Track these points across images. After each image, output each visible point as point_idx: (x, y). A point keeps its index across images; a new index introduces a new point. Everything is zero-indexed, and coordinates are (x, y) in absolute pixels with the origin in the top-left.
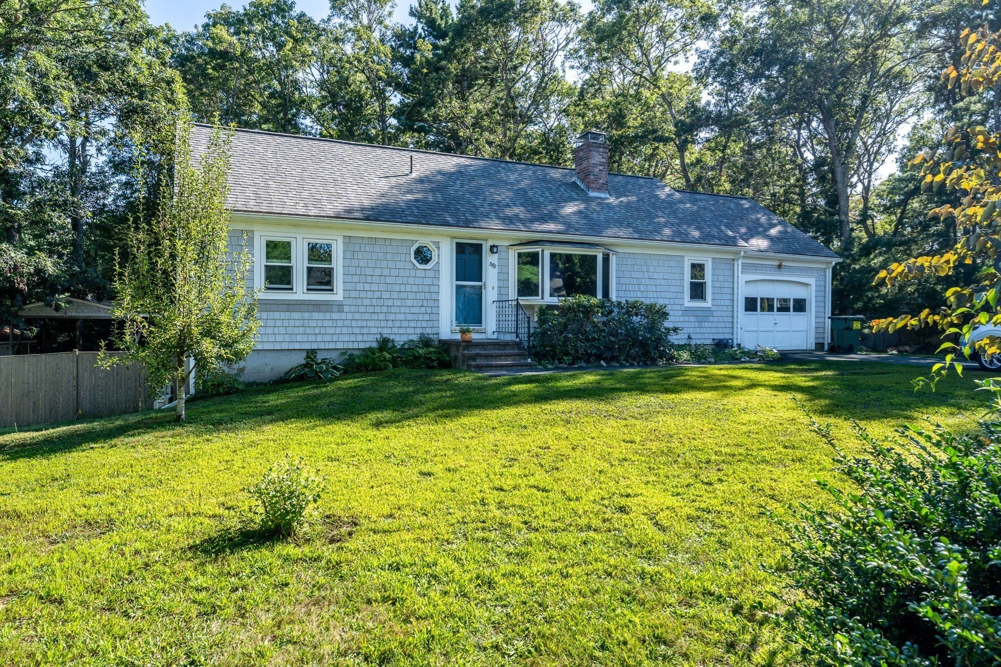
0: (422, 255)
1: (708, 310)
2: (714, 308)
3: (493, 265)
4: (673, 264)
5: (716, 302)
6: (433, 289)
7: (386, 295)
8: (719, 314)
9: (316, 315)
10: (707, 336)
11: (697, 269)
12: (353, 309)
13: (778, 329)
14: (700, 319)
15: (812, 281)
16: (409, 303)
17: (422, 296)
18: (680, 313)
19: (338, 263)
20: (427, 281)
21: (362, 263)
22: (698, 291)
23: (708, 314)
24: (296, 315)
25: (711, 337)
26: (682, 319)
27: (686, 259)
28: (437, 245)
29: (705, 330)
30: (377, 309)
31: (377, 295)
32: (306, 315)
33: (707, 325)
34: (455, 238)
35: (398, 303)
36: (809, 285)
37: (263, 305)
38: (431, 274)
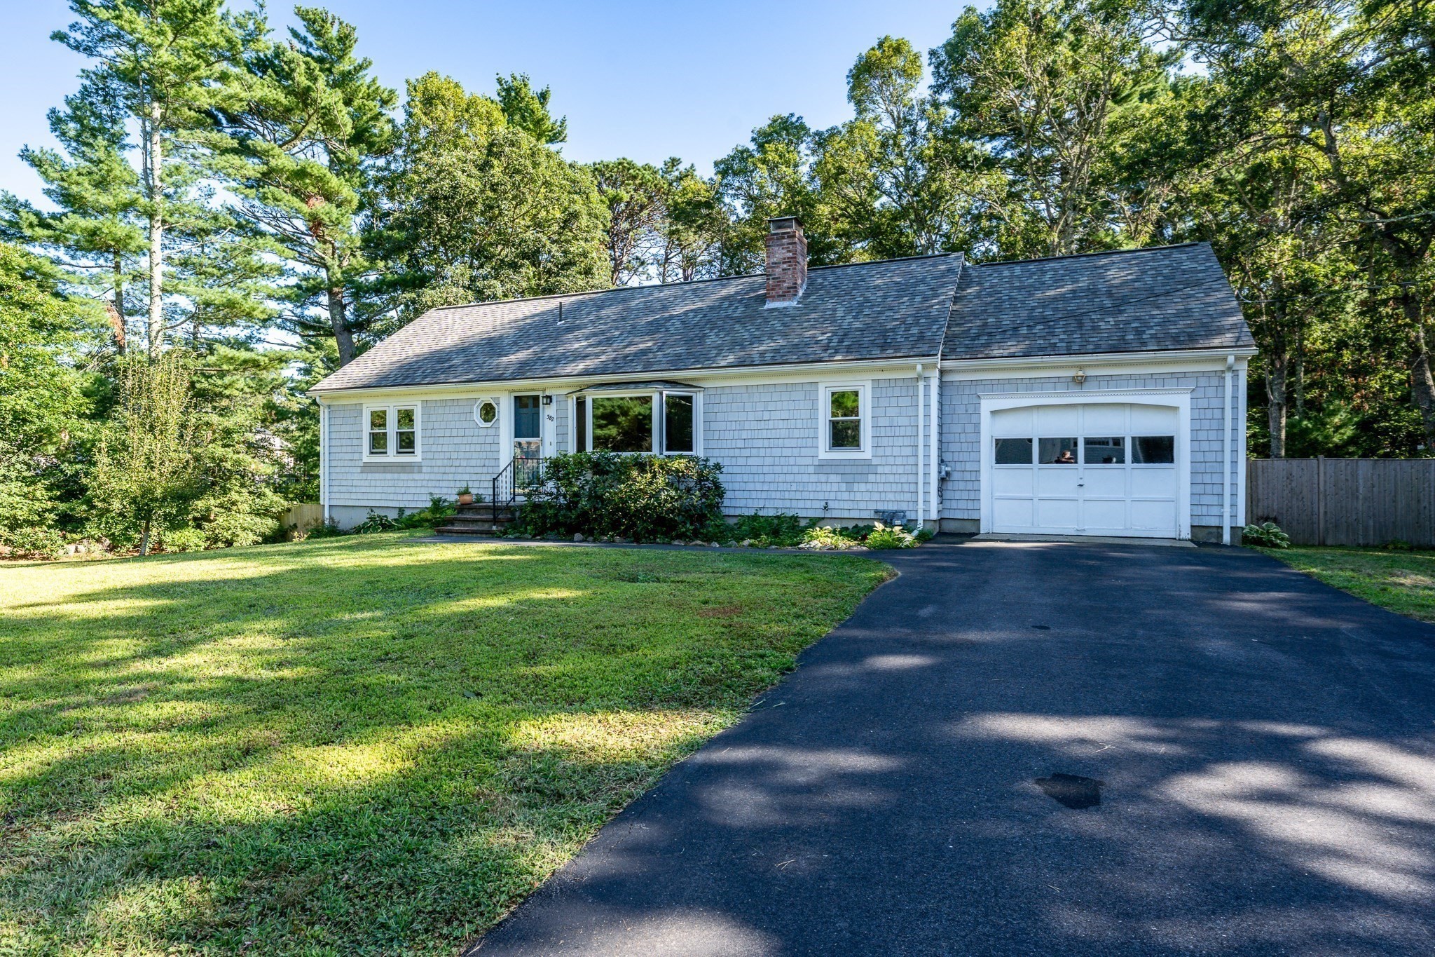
0: (489, 412)
1: (867, 463)
3: (550, 418)
4: (801, 396)
5: (880, 451)
6: (494, 448)
7: (454, 456)
8: (887, 469)
9: (403, 476)
10: (862, 505)
11: (843, 403)
12: (429, 470)
13: (1087, 496)
14: (849, 478)
15: (1183, 401)
16: (473, 463)
17: (484, 455)
18: (811, 469)
20: (489, 440)
21: (436, 425)
22: (844, 435)
23: (865, 470)
24: (389, 476)
25: (873, 506)
26: (814, 478)
27: (821, 388)
28: (497, 399)
29: (858, 496)
30: (447, 470)
31: (447, 455)
32: (396, 476)
33: (863, 487)
34: (514, 391)
35: (464, 463)
36: (1176, 408)
37: (368, 468)
38: (492, 432)
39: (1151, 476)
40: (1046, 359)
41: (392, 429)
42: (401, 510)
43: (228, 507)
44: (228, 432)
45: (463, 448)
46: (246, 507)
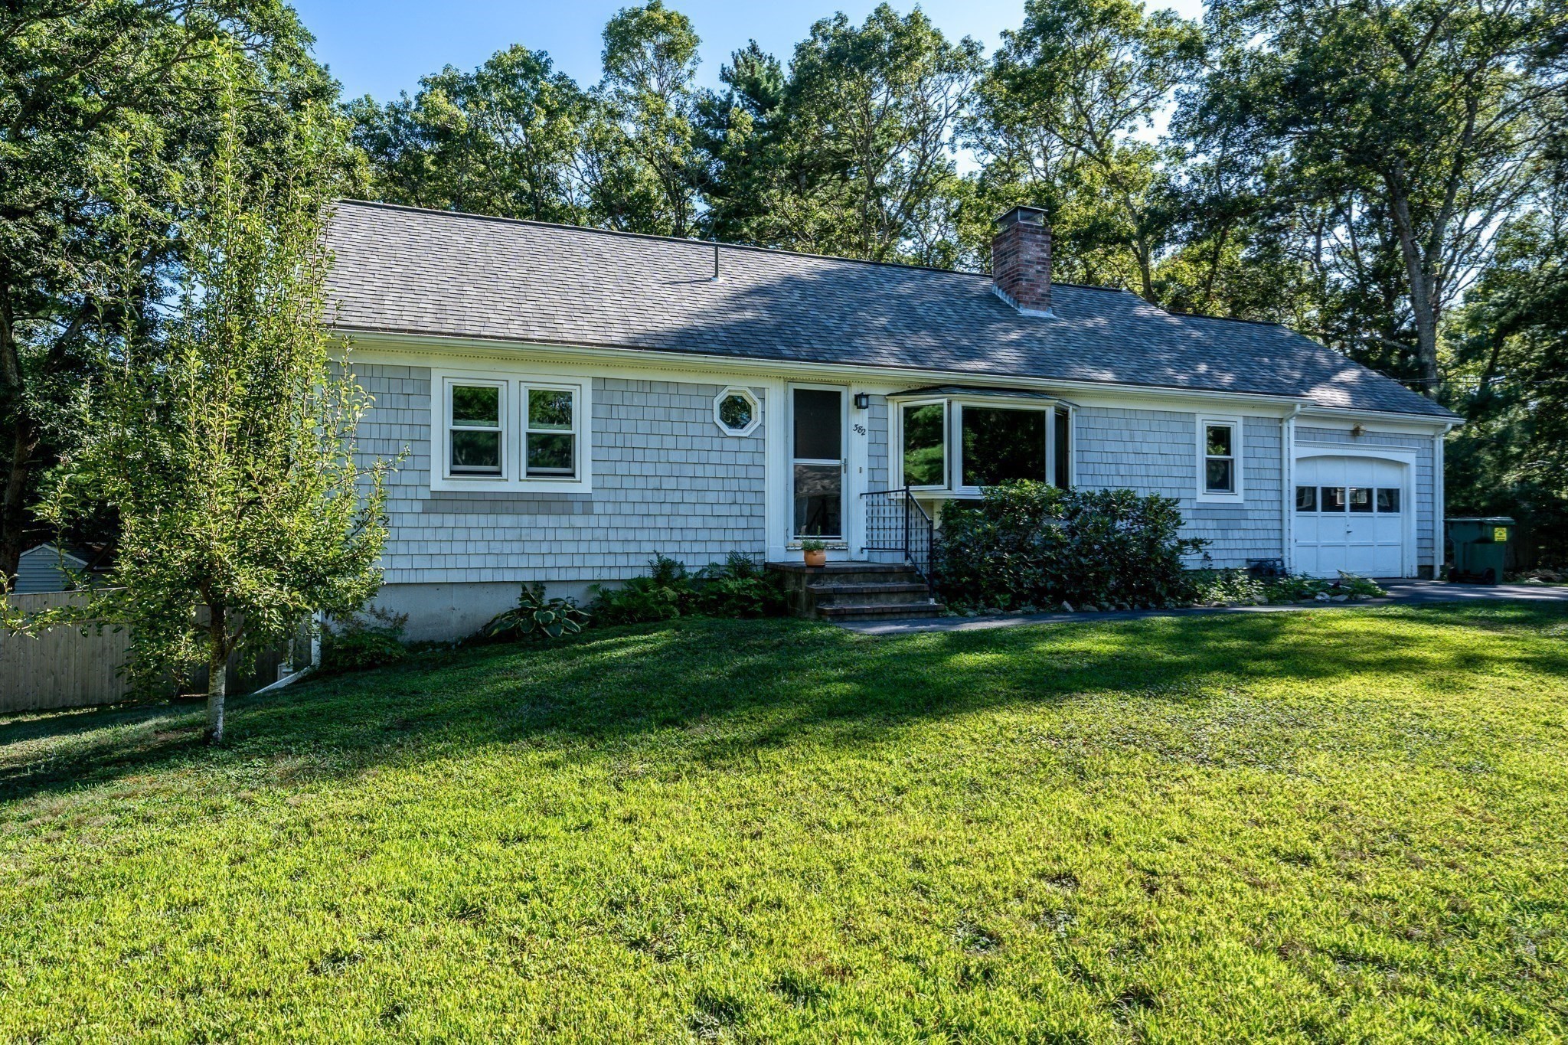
0: (735, 411)
1: (1237, 508)
2: (1248, 506)
3: (860, 429)
4: (1176, 427)
5: (1251, 495)
6: (754, 472)
7: (669, 484)
8: (1257, 515)
9: (542, 520)
10: (1237, 555)
11: (1219, 440)
12: (610, 508)
13: (1352, 542)
14: (1224, 525)
15: (1410, 458)
16: (711, 497)
17: (734, 485)
18: (1190, 513)
19: (583, 427)
20: (742, 459)
21: (627, 427)
22: (1220, 477)
23: (1237, 515)
24: (507, 520)
25: (1245, 555)
26: (1192, 524)
27: (1198, 419)
28: (761, 393)
29: (1233, 545)
30: (654, 509)
31: (653, 483)
32: (526, 520)
33: (1237, 534)
34: (793, 381)
35: (691, 498)
36: (1406, 464)
37: (445, 502)
38: (749, 446)
39: (1387, 523)
41: (515, 425)
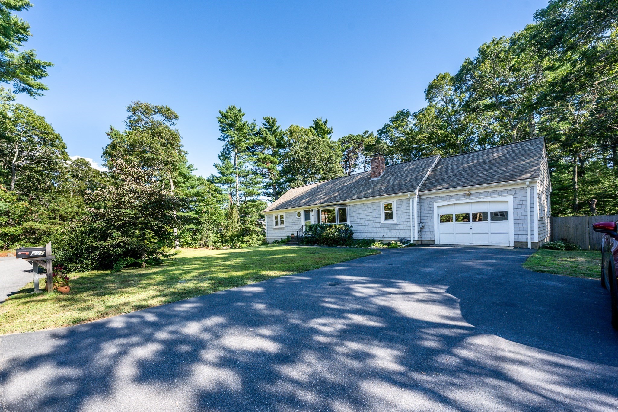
0: (299, 215)
1: (395, 224)
3: (312, 215)
4: (375, 206)
5: (399, 220)
6: (301, 223)
7: (292, 225)
8: (401, 226)
9: (282, 231)
10: (394, 236)
11: (388, 207)
12: (287, 229)
14: (390, 229)
15: (509, 198)
17: (298, 225)
18: (379, 226)
20: (299, 221)
21: (288, 218)
22: (389, 216)
23: (395, 226)
25: (397, 236)
26: (380, 229)
27: (381, 203)
28: (301, 211)
29: (393, 234)
30: (291, 229)
31: (290, 225)
32: (280, 231)
33: (394, 231)
34: (304, 209)
36: (507, 201)
37: (275, 229)
38: (300, 219)
39: (498, 225)
40: (454, 189)
41: (279, 220)
42: (282, 239)
43: (252, 239)
44: (251, 221)
45: (294, 224)
46: (255, 239)
